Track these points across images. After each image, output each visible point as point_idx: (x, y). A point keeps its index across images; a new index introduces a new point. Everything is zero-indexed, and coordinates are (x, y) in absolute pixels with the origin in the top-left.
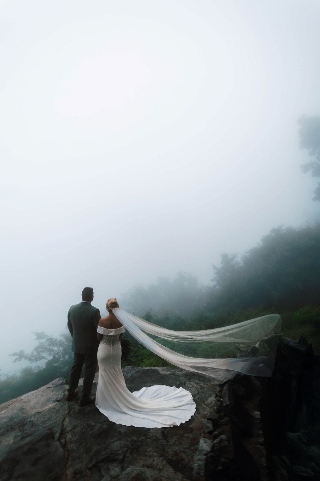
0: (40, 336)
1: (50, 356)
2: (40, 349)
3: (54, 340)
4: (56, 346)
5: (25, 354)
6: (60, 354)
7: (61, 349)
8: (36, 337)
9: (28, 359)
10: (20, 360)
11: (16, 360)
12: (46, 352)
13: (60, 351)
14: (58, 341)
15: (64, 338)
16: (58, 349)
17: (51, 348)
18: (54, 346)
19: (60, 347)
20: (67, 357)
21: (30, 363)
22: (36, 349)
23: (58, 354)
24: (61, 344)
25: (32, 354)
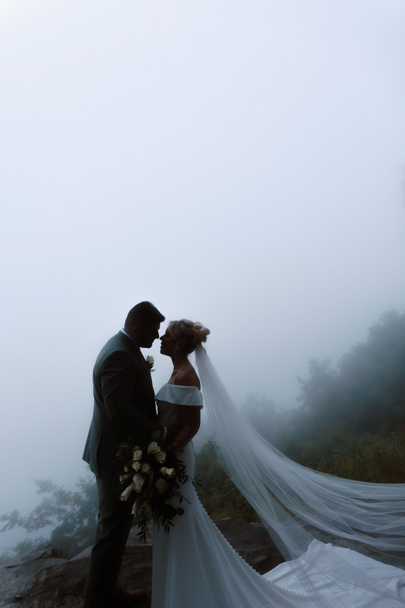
0: (44, 486)
1: (59, 520)
2: (44, 511)
3: (66, 493)
4: (69, 503)
5: (19, 518)
6: (76, 516)
7: (77, 508)
8: (38, 488)
9: (24, 525)
10: (11, 527)
11: (5, 527)
12: (53, 515)
13: (75, 512)
14: (72, 495)
15: (83, 488)
16: (72, 509)
17: (62, 507)
18: (66, 504)
19: (76, 506)
20: (86, 522)
21: (28, 531)
22: (38, 510)
23: (71, 516)
24: (77, 499)
25: (31, 517)
